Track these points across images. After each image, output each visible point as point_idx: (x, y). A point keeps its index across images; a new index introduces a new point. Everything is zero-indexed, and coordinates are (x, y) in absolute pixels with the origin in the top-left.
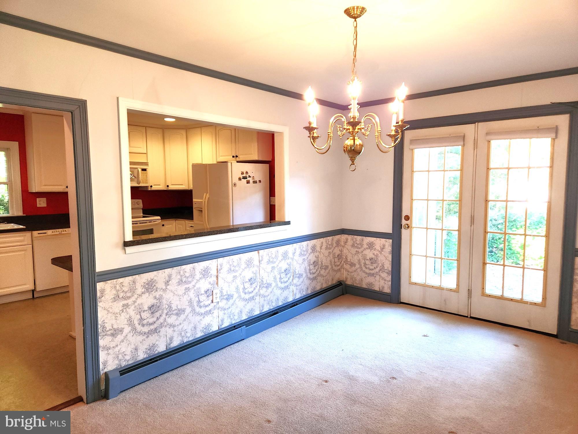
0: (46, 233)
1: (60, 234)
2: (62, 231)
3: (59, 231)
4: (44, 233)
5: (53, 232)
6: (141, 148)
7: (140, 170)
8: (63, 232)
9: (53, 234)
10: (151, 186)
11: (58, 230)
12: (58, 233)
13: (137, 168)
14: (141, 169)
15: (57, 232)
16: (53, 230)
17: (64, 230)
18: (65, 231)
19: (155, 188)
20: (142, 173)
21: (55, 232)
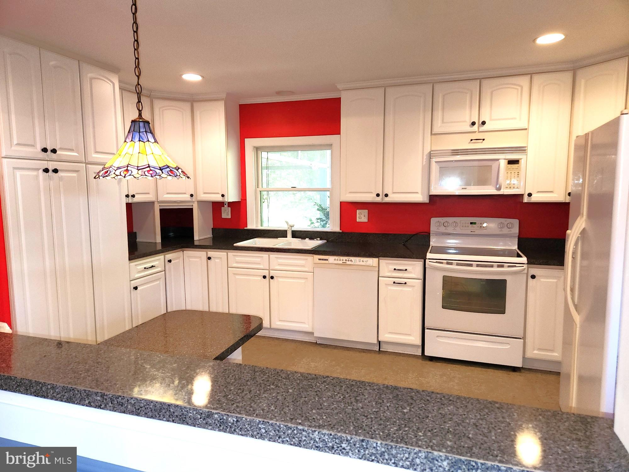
0: (327, 260)
1: (344, 264)
2: (347, 259)
3: (343, 260)
4: (324, 260)
5: (335, 260)
6: (515, 118)
7: (503, 164)
8: (348, 263)
9: (336, 262)
10: (530, 195)
11: (342, 258)
12: (341, 262)
13: (498, 160)
14: (507, 161)
15: (340, 260)
16: (336, 258)
17: (350, 259)
18: (351, 261)
19: (537, 198)
20: (507, 169)
21: (338, 260)
